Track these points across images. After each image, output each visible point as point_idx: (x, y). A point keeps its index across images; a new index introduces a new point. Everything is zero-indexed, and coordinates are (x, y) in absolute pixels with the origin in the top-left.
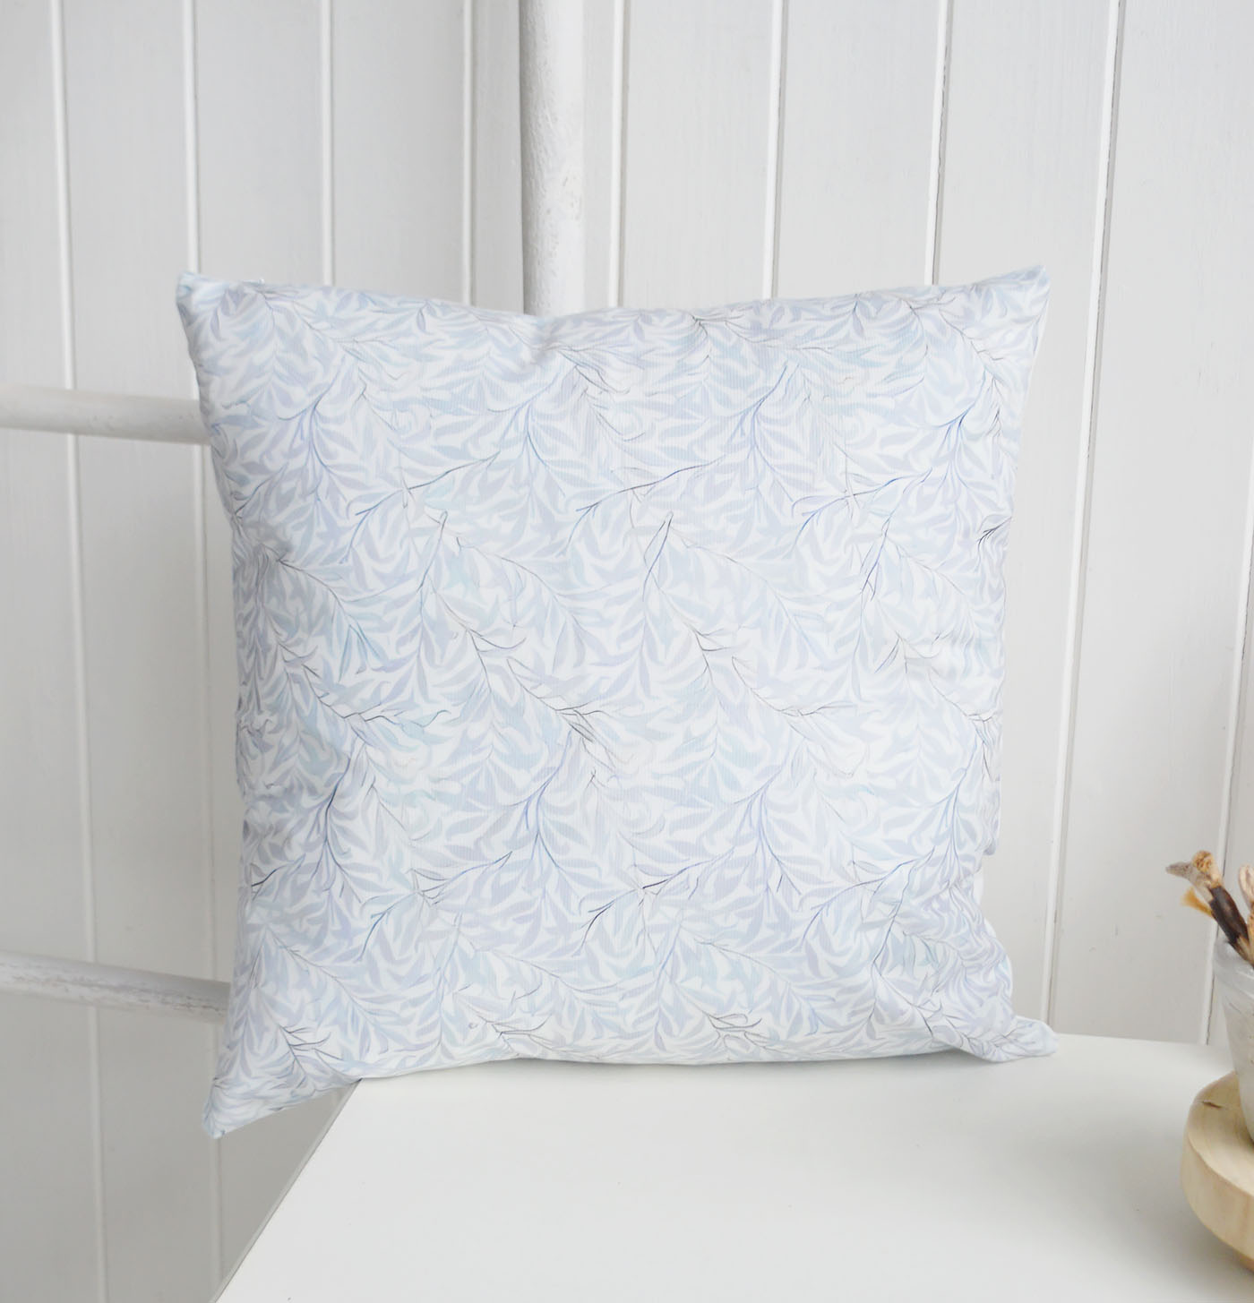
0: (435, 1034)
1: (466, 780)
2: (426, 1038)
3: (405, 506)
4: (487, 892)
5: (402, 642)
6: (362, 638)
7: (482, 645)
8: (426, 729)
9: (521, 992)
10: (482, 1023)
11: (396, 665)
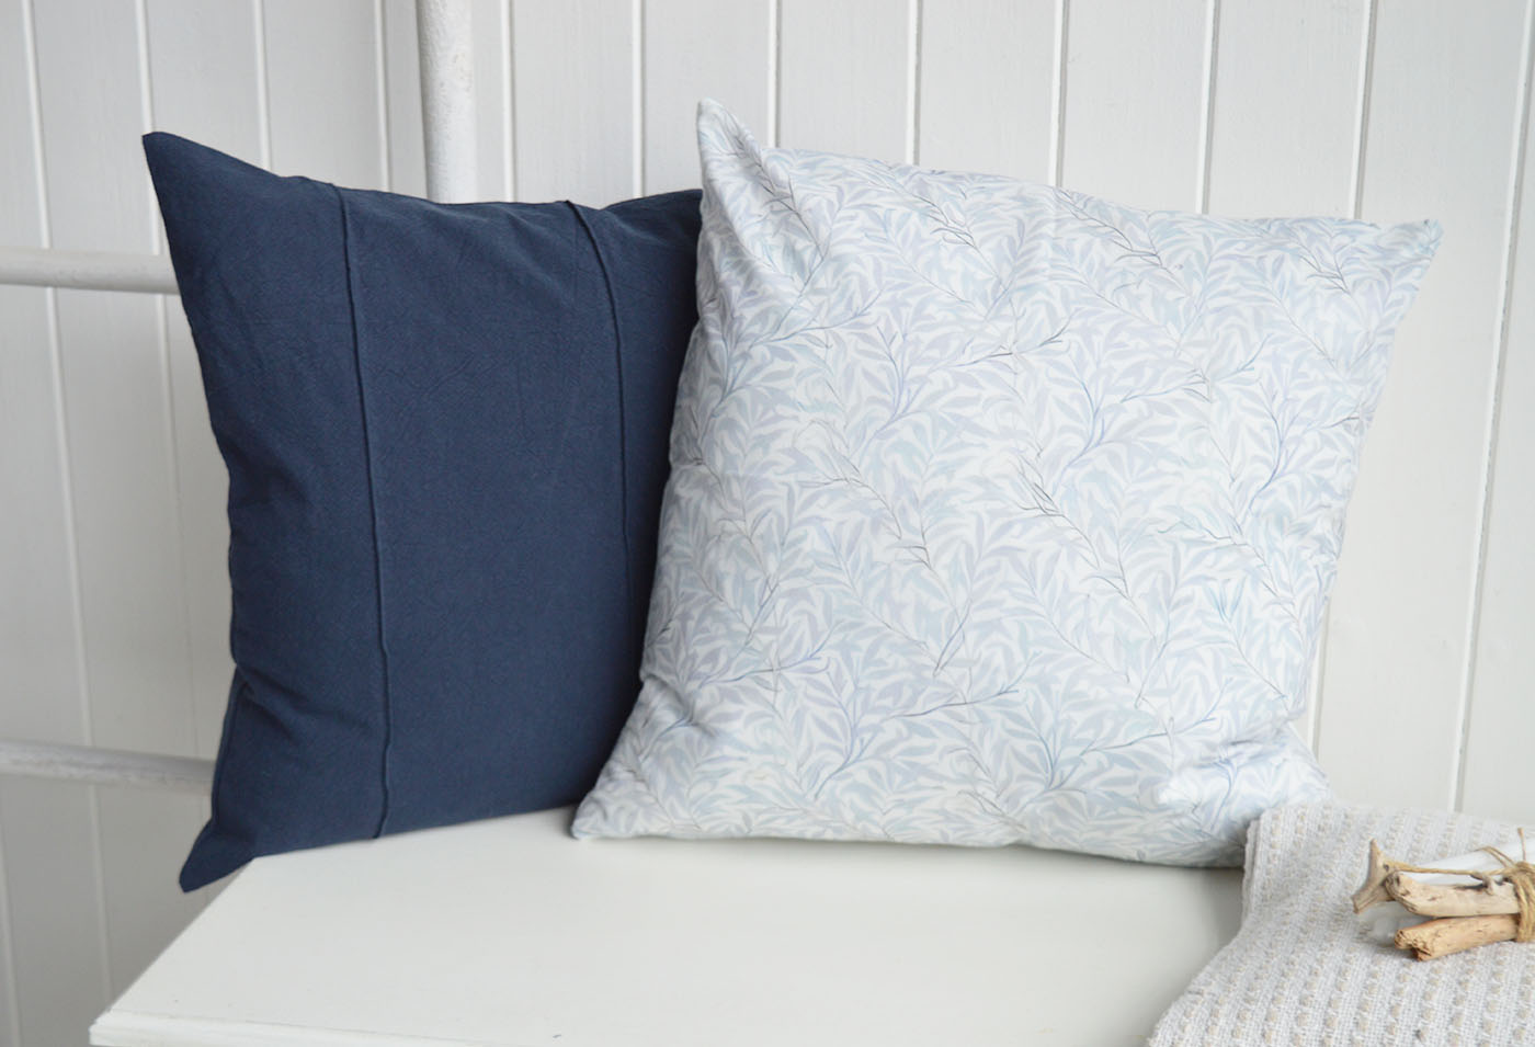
0: (1213, 266)
1: (1151, 469)
2: (1223, 263)
3: (1171, 719)
4: (1148, 372)
5: (1189, 600)
6: (1221, 608)
7: (1119, 583)
8: (1179, 519)
9: (1133, 288)
10: (1170, 269)
11: (1196, 580)
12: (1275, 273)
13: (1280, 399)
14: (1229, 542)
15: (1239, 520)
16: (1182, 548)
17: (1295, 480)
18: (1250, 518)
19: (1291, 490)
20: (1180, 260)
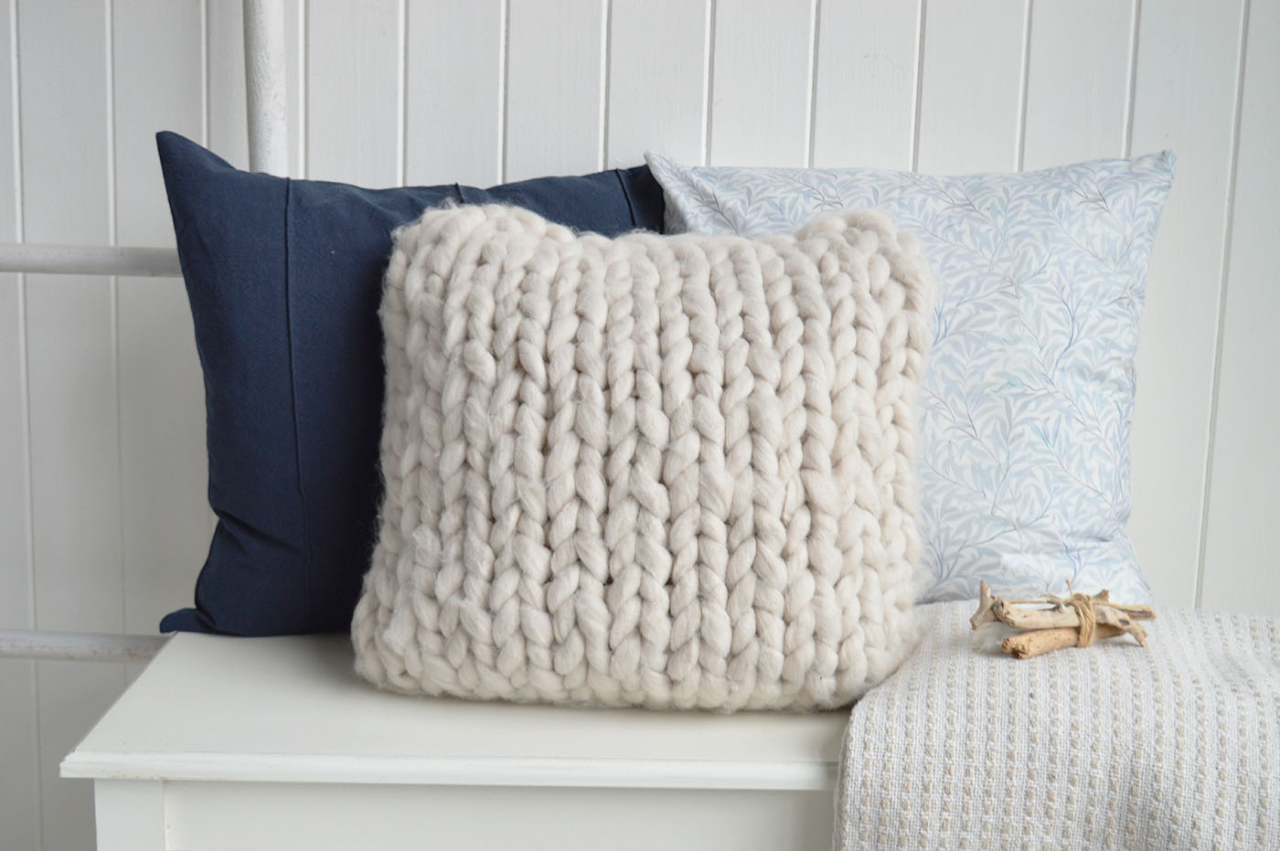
0: (1011, 205)
1: (983, 349)
2: (1018, 202)
3: (1018, 519)
4: (973, 284)
5: (1021, 435)
6: (1046, 440)
7: (970, 430)
8: (1006, 381)
9: (956, 227)
10: (982, 211)
11: (1024, 421)
12: (1055, 205)
13: (1067, 290)
14: (1045, 392)
15: (1050, 375)
16: (1011, 400)
17: (1087, 342)
18: (1057, 373)
19: (1086, 351)
20: (988, 204)
